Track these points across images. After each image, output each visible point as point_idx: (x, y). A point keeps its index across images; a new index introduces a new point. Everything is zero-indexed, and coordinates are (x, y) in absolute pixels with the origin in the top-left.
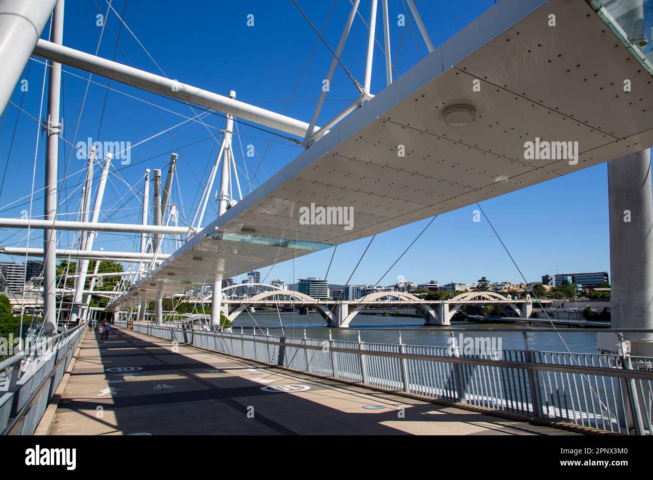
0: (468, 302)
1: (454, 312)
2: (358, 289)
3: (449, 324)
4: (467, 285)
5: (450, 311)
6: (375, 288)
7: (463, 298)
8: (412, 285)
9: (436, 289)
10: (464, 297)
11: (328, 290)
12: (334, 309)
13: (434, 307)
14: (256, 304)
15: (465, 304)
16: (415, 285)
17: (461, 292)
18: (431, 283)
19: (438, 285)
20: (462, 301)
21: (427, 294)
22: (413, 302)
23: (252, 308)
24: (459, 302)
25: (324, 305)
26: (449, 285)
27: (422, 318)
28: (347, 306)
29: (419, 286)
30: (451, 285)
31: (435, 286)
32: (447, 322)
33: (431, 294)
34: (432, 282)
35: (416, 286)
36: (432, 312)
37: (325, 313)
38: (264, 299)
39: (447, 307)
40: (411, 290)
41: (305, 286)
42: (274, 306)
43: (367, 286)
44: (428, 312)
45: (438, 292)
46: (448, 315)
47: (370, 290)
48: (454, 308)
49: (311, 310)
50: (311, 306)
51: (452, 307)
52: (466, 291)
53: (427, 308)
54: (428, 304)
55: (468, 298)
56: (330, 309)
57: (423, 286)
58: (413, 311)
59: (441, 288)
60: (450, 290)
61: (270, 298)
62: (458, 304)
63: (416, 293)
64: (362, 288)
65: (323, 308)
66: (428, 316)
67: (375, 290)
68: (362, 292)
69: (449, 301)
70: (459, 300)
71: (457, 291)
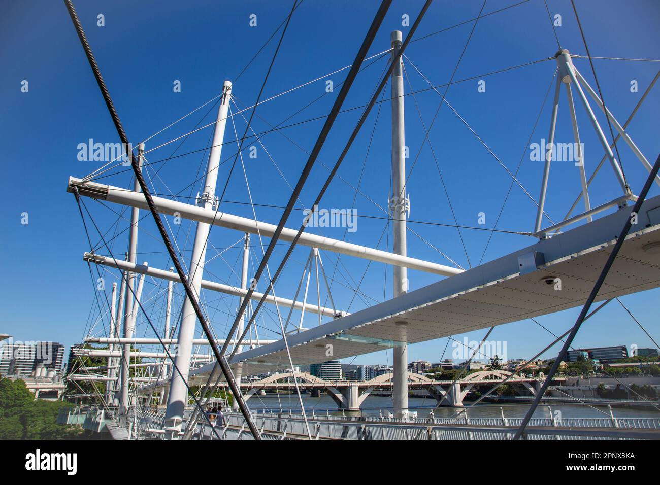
0: (479, 382)
1: (466, 392)
2: (371, 370)
3: (462, 405)
4: (482, 363)
5: (461, 391)
6: (388, 368)
7: (474, 378)
8: (426, 364)
9: (451, 368)
10: (476, 377)
11: (341, 370)
12: (344, 390)
13: (445, 387)
14: (266, 387)
15: (476, 383)
16: (429, 364)
17: (475, 371)
18: (445, 362)
19: (453, 364)
20: (474, 381)
21: (441, 373)
22: (423, 383)
23: (263, 390)
24: (470, 382)
25: (335, 387)
26: (463, 364)
27: (434, 398)
28: (357, 388)
29: (433, 365)
30: (465, 363)
31: (450, 364)
32: (459, 403)
33: (444, 374)
34: (446, 361)
35: (430, 365)
36: (443, 393)
37: (335, 396)
38: (274, 382)
39: (458, 387)
40: (426, 369)
41: (317, 367)
42: (285, 388)
43: (380, 366)
44: (440, 393)
45: (452, 371)
46: (460, 396)
47: (383, 371)
48: (465, 388)
49: (323, 392)
50: (324, 389)
51: (463, 387)
52: (481, 369)
53: (438, 388)
54: (439, 384)
55: (480, 377)
56: (340, 392)
57: (437, 365)
58: (425, 392)
59: (456, 367)
60: (465, 368)
61: (280, 381)
62: (469, 384)
63: (430, 373)
64: (375, 368)
65: (333, 391)
66: (440, 397)
67: (388, 370)
68: (374, 373)
69: (461, 381)
70: (470, 379)
71: (472, 369)
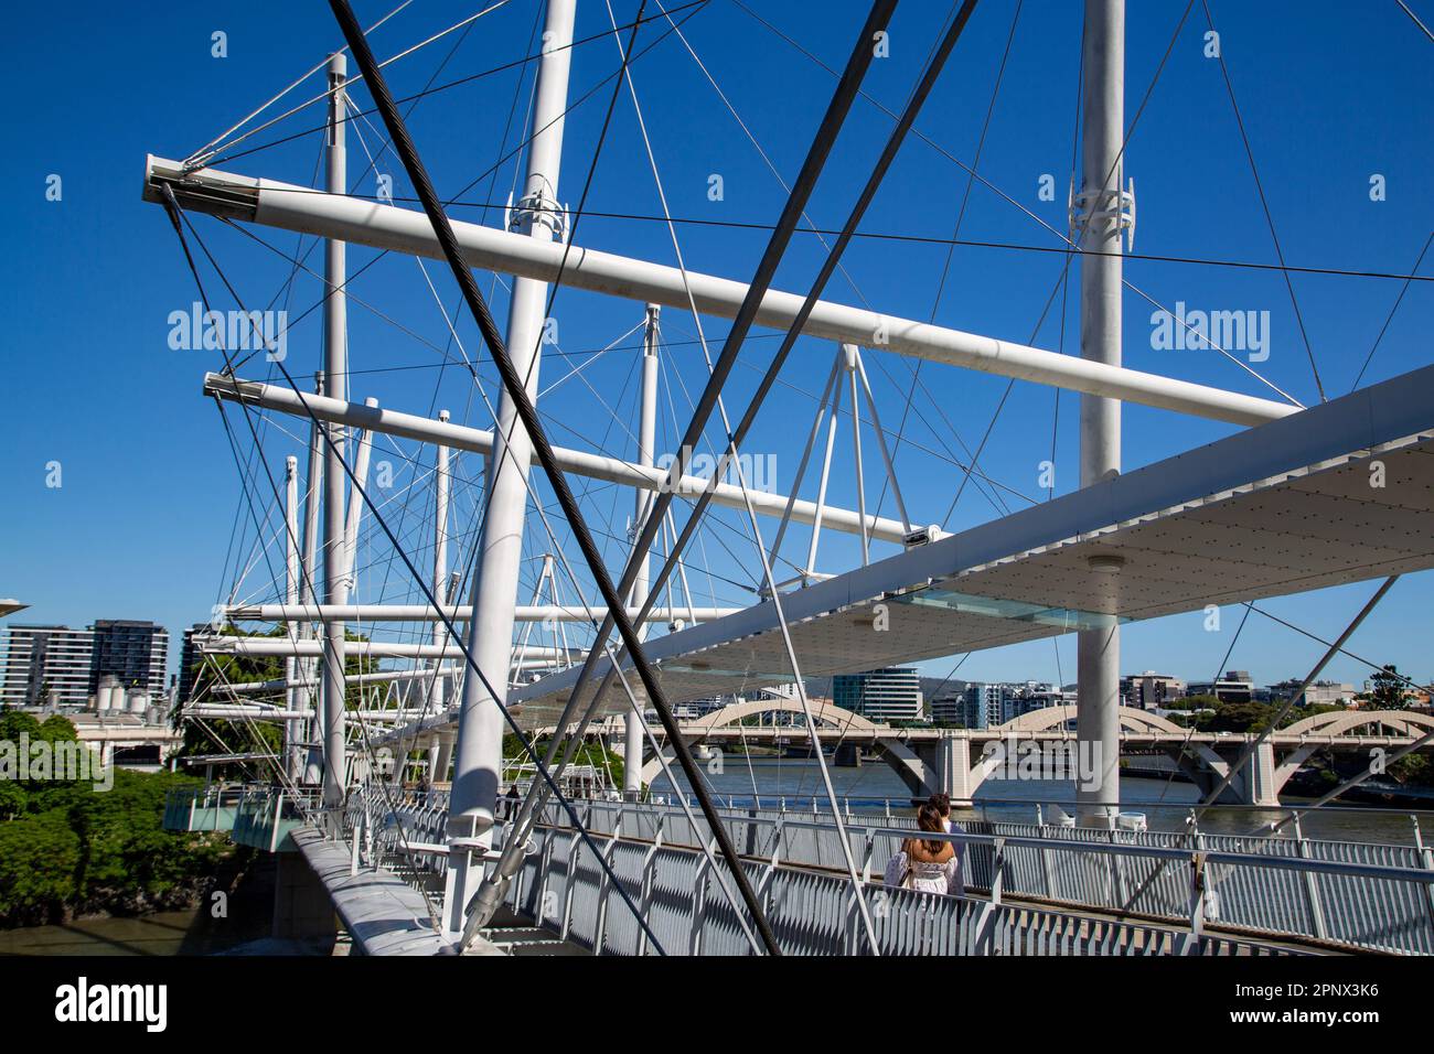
0: (1334, 741)
1: (1291, 768)
2: (1006, 695)
3: (1277, 804)
4: (1344, 687)
5: (1277, 766)
6: (1056, 690)
7: (1318, 728)
8: (1169, 684)
9: (1245, 697)
10: (1323, 726)
11: (920, 696)
12: (930, 751)
13: (1229, 752)
14: (712, 736)
15: (1324, 745)
16: (1178, 682)
17: (1320, 709)
18: (1227, 680)
19: (1251, 686)
20: (1317, 738)
21: (1213, 711)
22: (1159, 737)
23: (702, 746)
24: (1305, 739)
25: (902, 740)
26: (1283, 686)
27: (1190, 781)
28: (965, 745)
29: (1191, 688)
30: (1290, 686)
31: (1241, 687)
32: (1269, 796)
33: (1224, 713)
34: (1232, 676)
35: (1182, 687)
36: (1222, 768)
37: (904, 764)
38: (734, 723)
39: (1266, 753)
40: (1168, 699)
41: (851, 684)
42: (765, 741)
43: (1032, 684)
44: (1210, 767)
45: (1247, 708)
46: (1271, 780)
47: (1041, 698)
48: (1290, 758)
49: (870, 754)
50: (870, 745)
51: (1282, 753)
52: (1341, 705)
53: (1205, 753)
54: (1208, 743)
55: (1334, 729)
56: (918, 754)
57: (1203, 687)
58: (1164, 763)
59: (1260, 695)
60: (1289, 700)
61: (751, 720)
62: (1302, 746)
63: (1180, 709)
64: (1017, 691)
65: (898, 750)
66: (1211, 779)
67: (1056, 696)
68: (1016, 704)
69: (1275, 736)
70: (1306, 733)
71: (1311, 704)
